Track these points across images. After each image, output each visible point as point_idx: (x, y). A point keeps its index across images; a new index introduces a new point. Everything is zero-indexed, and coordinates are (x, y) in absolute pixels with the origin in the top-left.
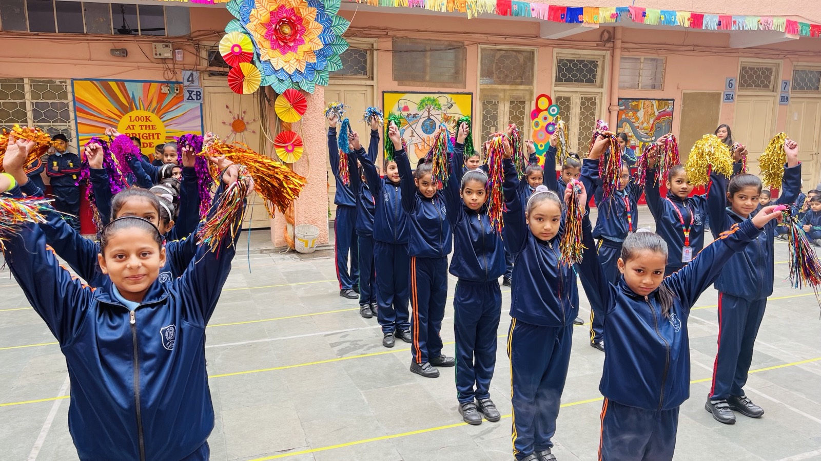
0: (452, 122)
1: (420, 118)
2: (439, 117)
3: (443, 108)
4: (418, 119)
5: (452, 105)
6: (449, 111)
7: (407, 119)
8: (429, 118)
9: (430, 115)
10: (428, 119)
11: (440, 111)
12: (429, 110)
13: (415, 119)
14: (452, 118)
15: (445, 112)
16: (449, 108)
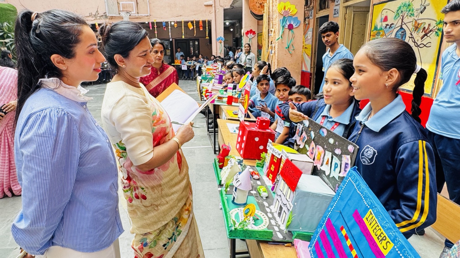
0: (421, 31)
1: (395, 28)
2: (410, 26)
3: (416, 14)
4: (393, 28)
5: (425, 8)
6: (421, 16)
7: (385, 30)
8: (402, 28)
9: (403, 23)
10: (400, 29)
11: (413, 17)
12: (403, 17)
13: (391, 29)
14: (422, 25)
15: (416, 19)
16: (421, 12)
